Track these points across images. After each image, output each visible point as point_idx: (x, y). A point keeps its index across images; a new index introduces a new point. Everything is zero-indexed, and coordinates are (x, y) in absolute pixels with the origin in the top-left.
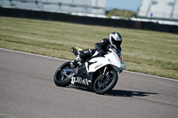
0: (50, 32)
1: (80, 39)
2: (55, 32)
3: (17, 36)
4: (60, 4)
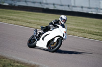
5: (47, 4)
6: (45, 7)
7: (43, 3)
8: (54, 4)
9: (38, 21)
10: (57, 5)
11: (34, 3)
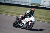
0: (15, 9)
1: (24, 11)
2: (17, 10)
3: (6, 10)
4: (18, 2)
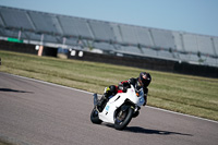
5: (185, 53)
6: (181, 59)
7: (175, 51)
8: (199, 54)
9: (165, 91)
10: (207, 55)
11: (157, 49)
